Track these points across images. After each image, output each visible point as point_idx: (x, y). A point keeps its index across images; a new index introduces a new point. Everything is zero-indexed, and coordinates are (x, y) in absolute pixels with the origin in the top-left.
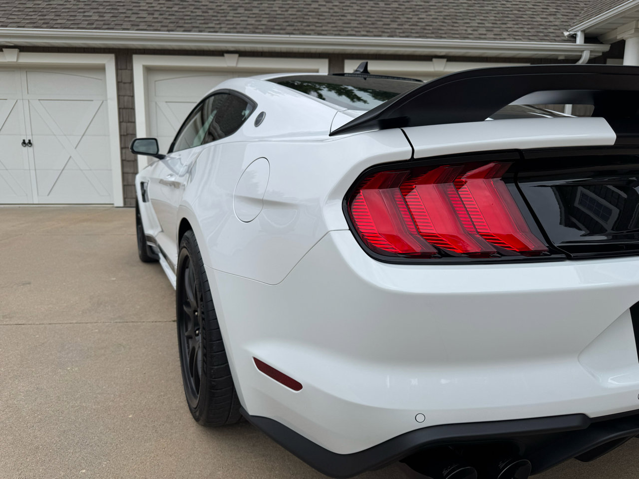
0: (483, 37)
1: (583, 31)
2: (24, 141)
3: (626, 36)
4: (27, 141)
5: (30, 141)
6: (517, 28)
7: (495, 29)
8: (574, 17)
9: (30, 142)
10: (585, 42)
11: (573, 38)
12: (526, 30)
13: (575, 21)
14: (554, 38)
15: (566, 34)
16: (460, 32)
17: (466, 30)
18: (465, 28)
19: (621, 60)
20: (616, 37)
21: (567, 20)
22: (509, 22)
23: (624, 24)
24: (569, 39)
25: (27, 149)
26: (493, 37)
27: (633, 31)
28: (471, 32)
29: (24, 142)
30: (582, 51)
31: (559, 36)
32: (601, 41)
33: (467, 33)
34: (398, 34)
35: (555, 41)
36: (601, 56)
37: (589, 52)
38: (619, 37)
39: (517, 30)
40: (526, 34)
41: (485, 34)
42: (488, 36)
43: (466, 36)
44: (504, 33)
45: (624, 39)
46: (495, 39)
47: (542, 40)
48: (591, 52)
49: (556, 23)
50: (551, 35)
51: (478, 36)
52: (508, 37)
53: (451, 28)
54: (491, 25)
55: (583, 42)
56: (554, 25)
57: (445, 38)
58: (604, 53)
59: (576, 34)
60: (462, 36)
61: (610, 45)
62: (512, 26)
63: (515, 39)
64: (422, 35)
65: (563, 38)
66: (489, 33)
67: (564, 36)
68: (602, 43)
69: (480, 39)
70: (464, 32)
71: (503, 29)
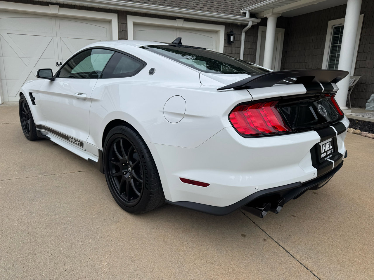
0: (202, 9)
1: (249, 11)
3: (268, 16)
6: (218, 6)
7: (208, 5)
8: (244, 2)
10: (250, 17)
11: (244, 14)
12: (223, 7)
13: (245, 5)
14: (236, 13)
15: (242, 11)
16: (190, 5)
17: (193, 4)
18: (193, 3)
19: (265, 27)
20: (264, 16)
21: (241, 4)
22: (214, 2)
23: (267, 10)
24: (243, 14)
26: (207, 9)
27: (271, 14)
28: (196, 6)
30: (249, 21)
31: (238, 12)
32: (257, 17)
33: (194, 6)
34: (157, 3)
35: (237, 15)
36: (256, 25)
37: (252, 22)
38: (265, 16)
39: (218, 7)
40: (223, 10)
41: (203, 8)
42: (205, 9)
43: (193, 8)
44: (212, 8)
45: (267, 17)
46: (208, 11)
47: (230, 14)
48: (253, 22)
49: (236, 5)
50: (234, 11)
51: (200, 8)
52: (215, 10)
53: (185, 2)
54: (205, 3)
55: (249, 17)
56: (235, 6)
57: (183, 8)
58: (258, 23)
59: (246, 12)
60: (192, 7)
61: (260, 20)
62: (216, 4)
63: (218, 12)
64: (171, 5)
65: (240, 14)
66: (205, 7)
67: (240, 12)
68: (257, 18)
69: (201, 10)
70: (192, 5)
71: (212, 6)
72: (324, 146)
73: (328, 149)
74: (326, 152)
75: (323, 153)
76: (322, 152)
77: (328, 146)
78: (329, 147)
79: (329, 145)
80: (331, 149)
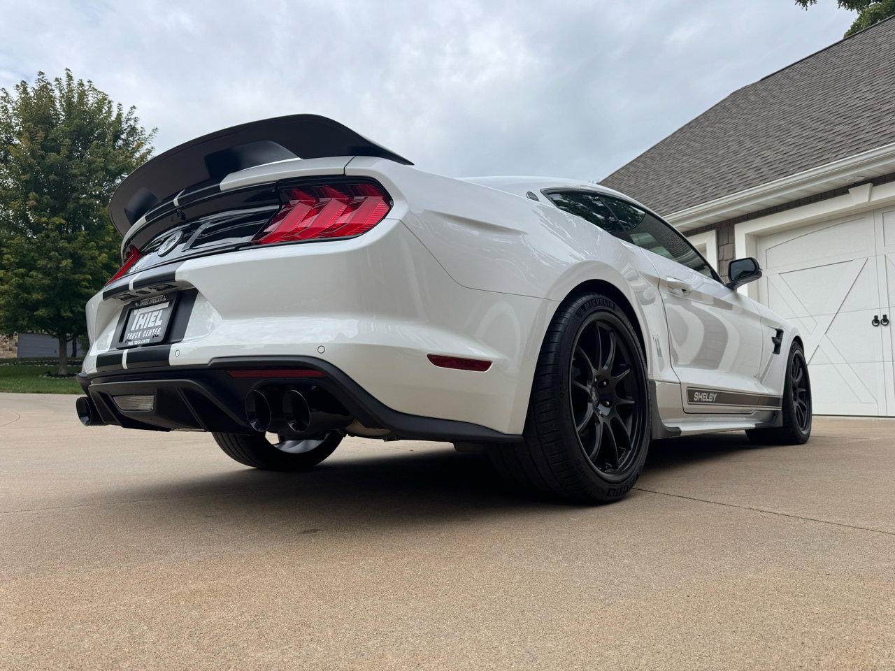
2: (876, 317)
4: (880, 318)
5: (885, 316)
9: (885, 319)
25: (882, 328)
29: (876, 320)
72: (143, 318)
73: (151, 325)
74: (143, 330)
75: (135, 331)
76: (133, 329)
77: (153, 319)
78: (155, 321)
79: (157, 317)
80: (158, 327)
